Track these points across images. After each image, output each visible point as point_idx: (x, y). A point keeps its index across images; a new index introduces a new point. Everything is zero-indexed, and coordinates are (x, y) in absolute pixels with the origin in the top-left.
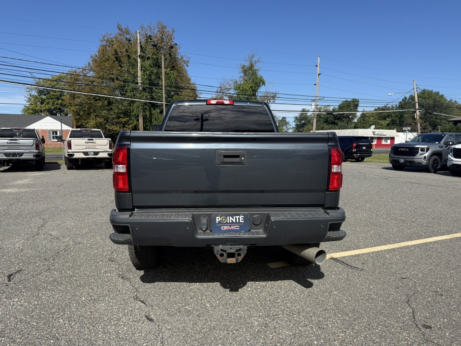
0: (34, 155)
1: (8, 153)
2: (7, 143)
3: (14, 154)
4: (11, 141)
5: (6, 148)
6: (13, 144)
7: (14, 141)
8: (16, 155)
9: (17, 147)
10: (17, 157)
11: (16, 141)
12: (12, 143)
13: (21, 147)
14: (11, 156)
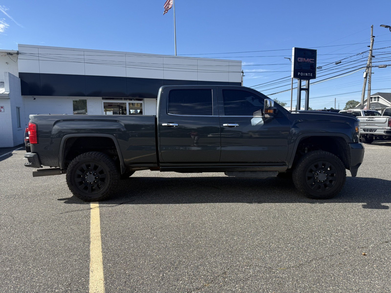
0: (384, 131)
1: (366, 128)
2: (367, 120)
3: (371, 130)
4: (369, 119)
5: (366, 124)
6: (370, 122)
7: (371, 119)
8: (372, 131)
9: (373, 124)
10: (373, 132)
11: (372, 119)
12: (370, 120)
13: (376, 124)
14: (369, 131)
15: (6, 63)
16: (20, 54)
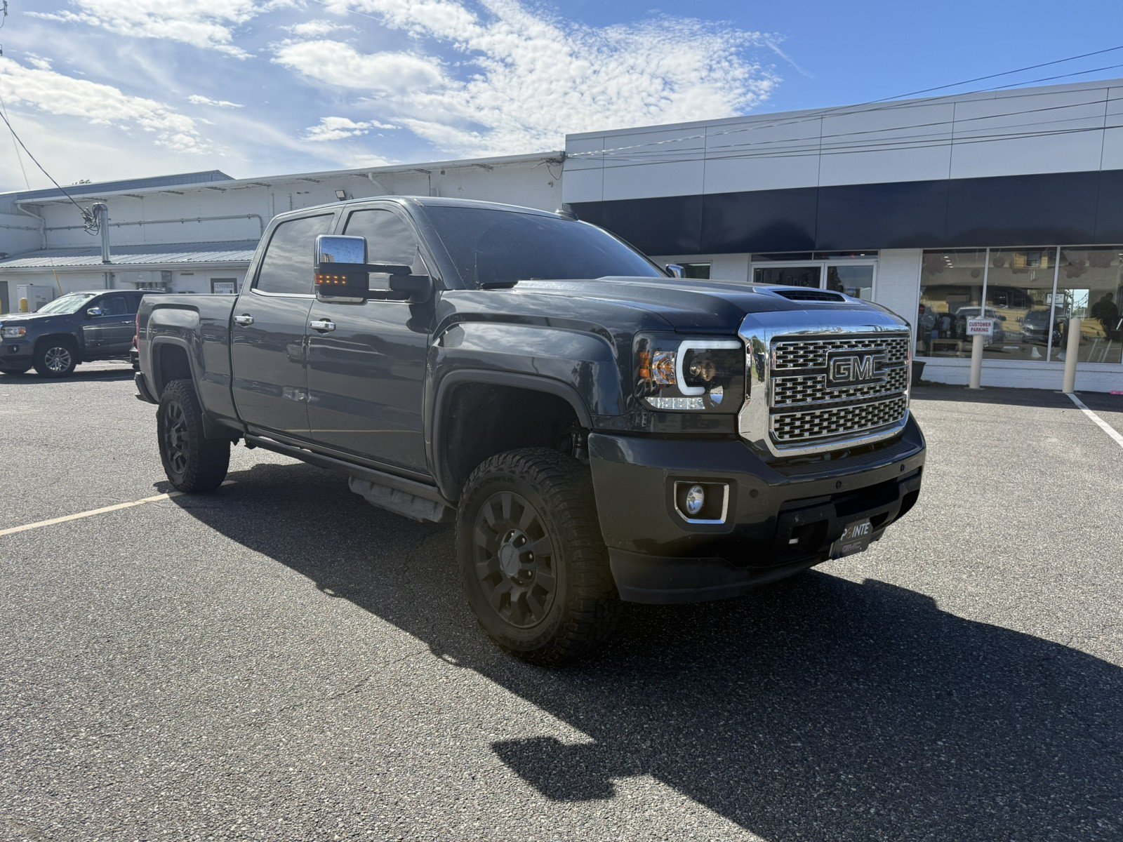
15: (549, 184)
16: (568, 158)
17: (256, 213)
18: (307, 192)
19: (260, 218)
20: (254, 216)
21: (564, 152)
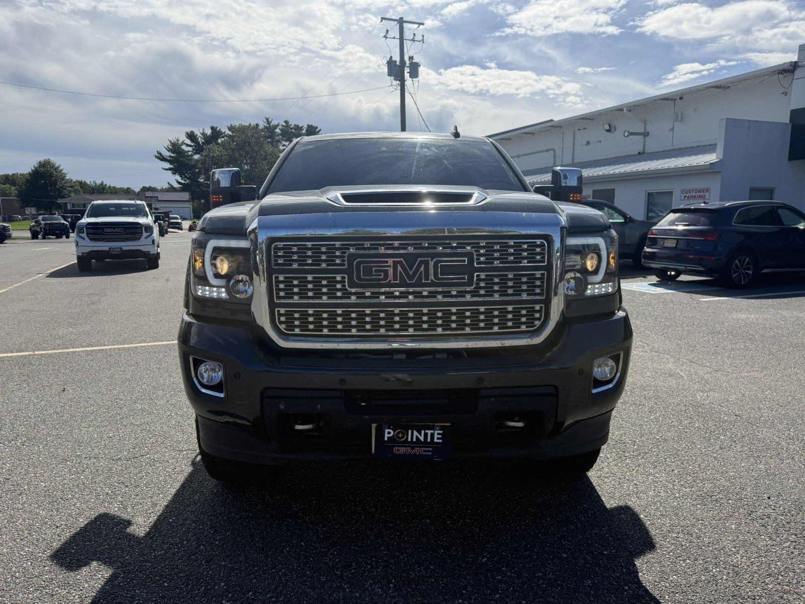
15: (783, 93)
16: (799, 67)
17: (551, 147)
18: (584, 128)
19: (554, 150)
20: (550, 150)
21: (796, 62)
